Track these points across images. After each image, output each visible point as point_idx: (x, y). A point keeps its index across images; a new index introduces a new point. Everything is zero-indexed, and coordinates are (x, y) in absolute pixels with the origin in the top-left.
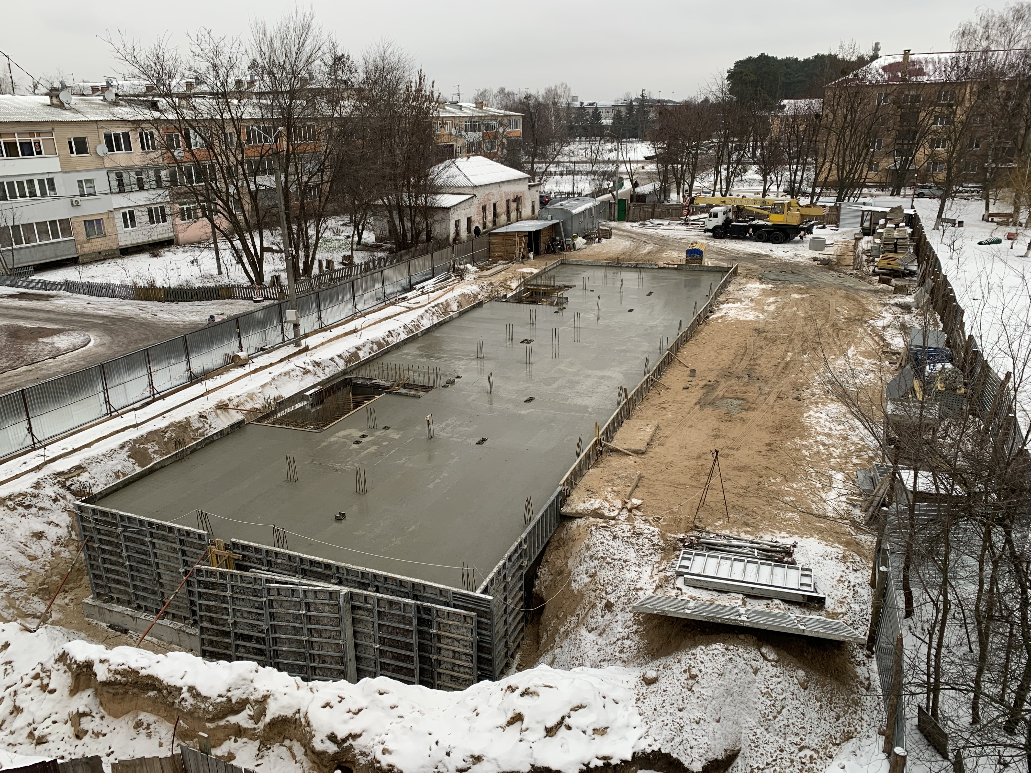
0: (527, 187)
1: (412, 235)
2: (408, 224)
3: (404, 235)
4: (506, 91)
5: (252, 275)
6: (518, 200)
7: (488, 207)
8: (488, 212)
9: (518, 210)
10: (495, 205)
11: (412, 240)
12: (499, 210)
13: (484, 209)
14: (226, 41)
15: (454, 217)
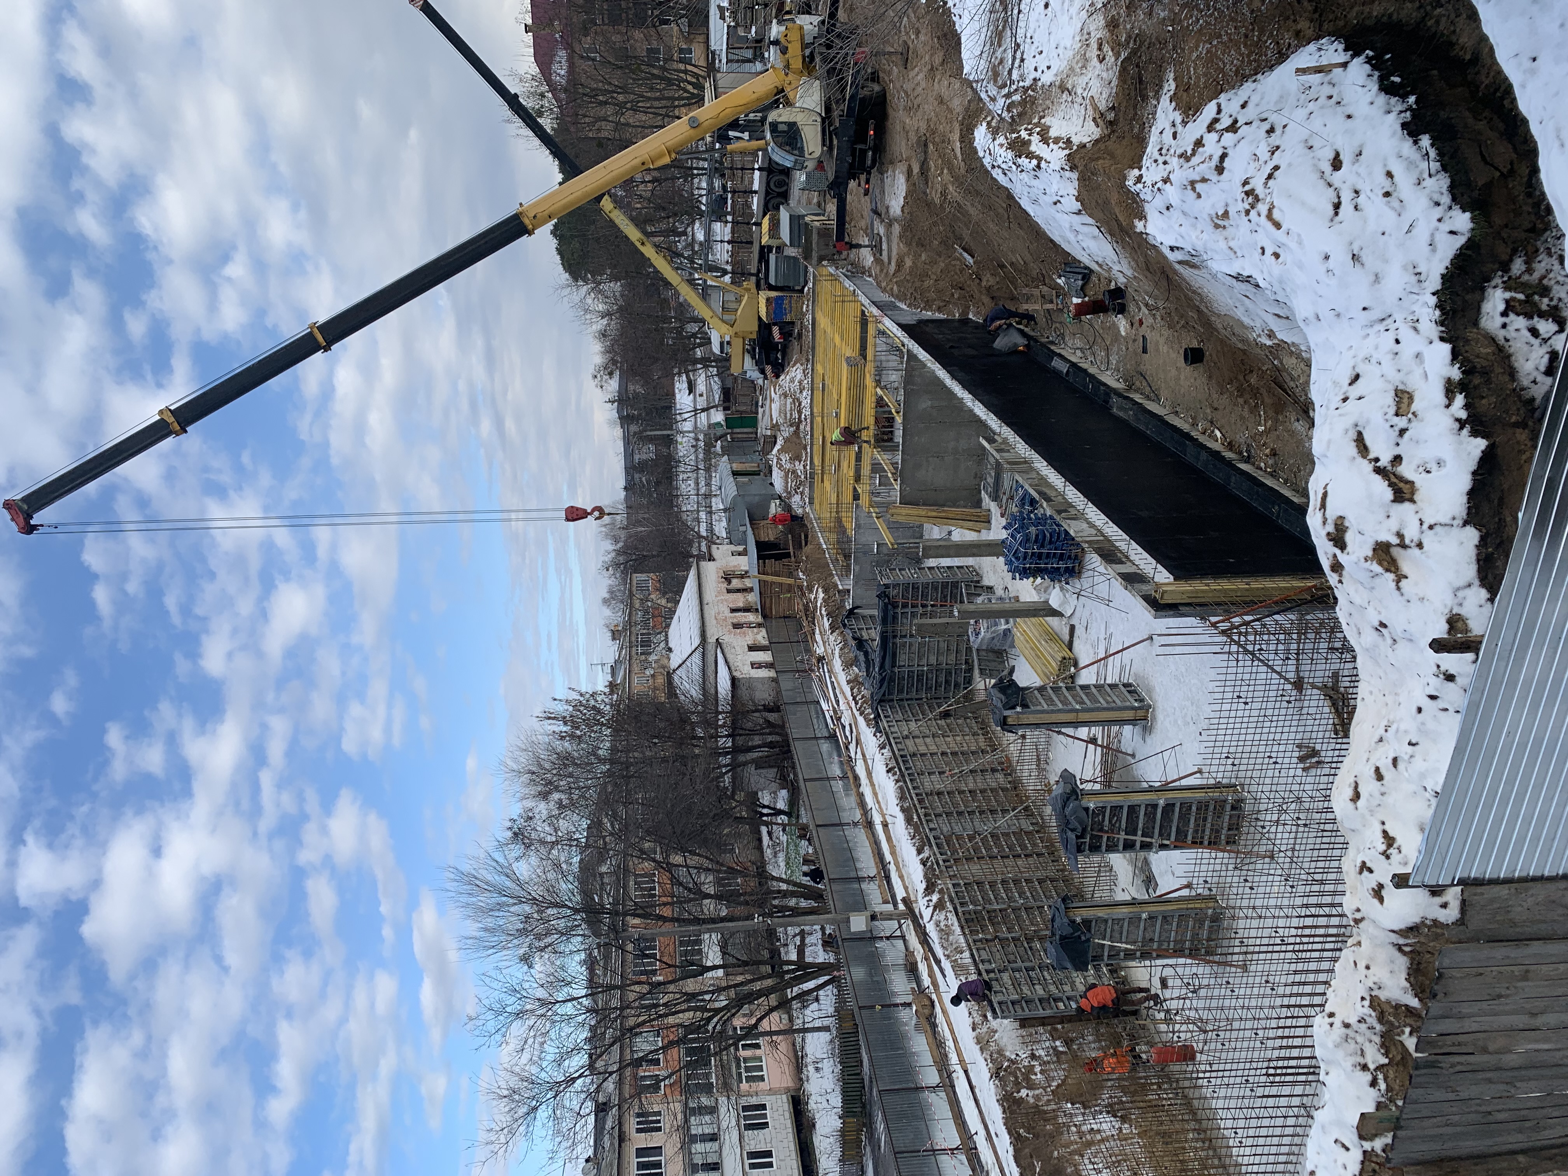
0: (711, 563)
1: (770, 734)
2: (757, 740)
3: (771, 745)
4: (607, 596)
5: (822, 980)
6: (727, 577)
7: (735, 621)
8: (743, 620)
9: (742, 577)
10: (733, 610)
11: (777, 734)
12: (741, 604)
13: (737, 626)
14: (482, 996)
15: (745, 671)
